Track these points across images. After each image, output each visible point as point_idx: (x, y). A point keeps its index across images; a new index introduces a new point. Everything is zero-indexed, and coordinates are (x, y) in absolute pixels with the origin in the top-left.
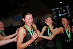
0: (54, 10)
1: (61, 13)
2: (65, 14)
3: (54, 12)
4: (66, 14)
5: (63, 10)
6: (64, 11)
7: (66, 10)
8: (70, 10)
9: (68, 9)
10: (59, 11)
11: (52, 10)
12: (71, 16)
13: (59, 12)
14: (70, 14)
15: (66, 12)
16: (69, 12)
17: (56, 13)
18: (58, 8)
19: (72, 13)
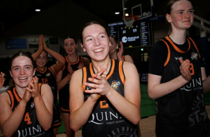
0: (114, 26)
1: (127, 35)
2: (135, 38)
3: (113, 31)
4: (138, 37)
5: (132, 29)
6: (135, 30)
7: (139, 29)
8: (147, 30)
9: (143, 28)
10: (124, 29)
11: (109, 25)
12: (148, 44)
13: (124, 32)
14: (147, 40)
15: (138, 33)
16: (146, 35)
17: (117, 33)
18: (122, 23)
19: (151, 37)
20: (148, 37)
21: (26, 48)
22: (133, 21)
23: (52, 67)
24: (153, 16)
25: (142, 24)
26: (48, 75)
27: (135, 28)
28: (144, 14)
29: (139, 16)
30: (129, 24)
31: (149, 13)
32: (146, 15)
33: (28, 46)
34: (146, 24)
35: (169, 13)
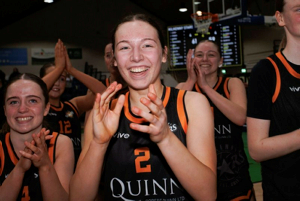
0: (178, 32)
3: (175, 40)
7: (219, 37)
8: (232, 38)
9: (226, 36)
10: (194, 37)
11: (170, 29)
12: (233, 63)
13: (194, 41)
14: (232, 57)
16: (230, 47)
17: (182, 42)
18: (190, 27)
19: (238, 51)
20: (233, 51)
21: (26, 64)
22: (209, 23)
23: (73, 101)
24: (244, 15)
25: (225, 29)
26: (70, 114)
27: (212, 35)
28: (229, 11)
29: (220, 15)
30: (203, 28)
31: (237, 10)
32: (232, 13)
33: (30, 61)
34: (231, 30)
35: (281, 10)
